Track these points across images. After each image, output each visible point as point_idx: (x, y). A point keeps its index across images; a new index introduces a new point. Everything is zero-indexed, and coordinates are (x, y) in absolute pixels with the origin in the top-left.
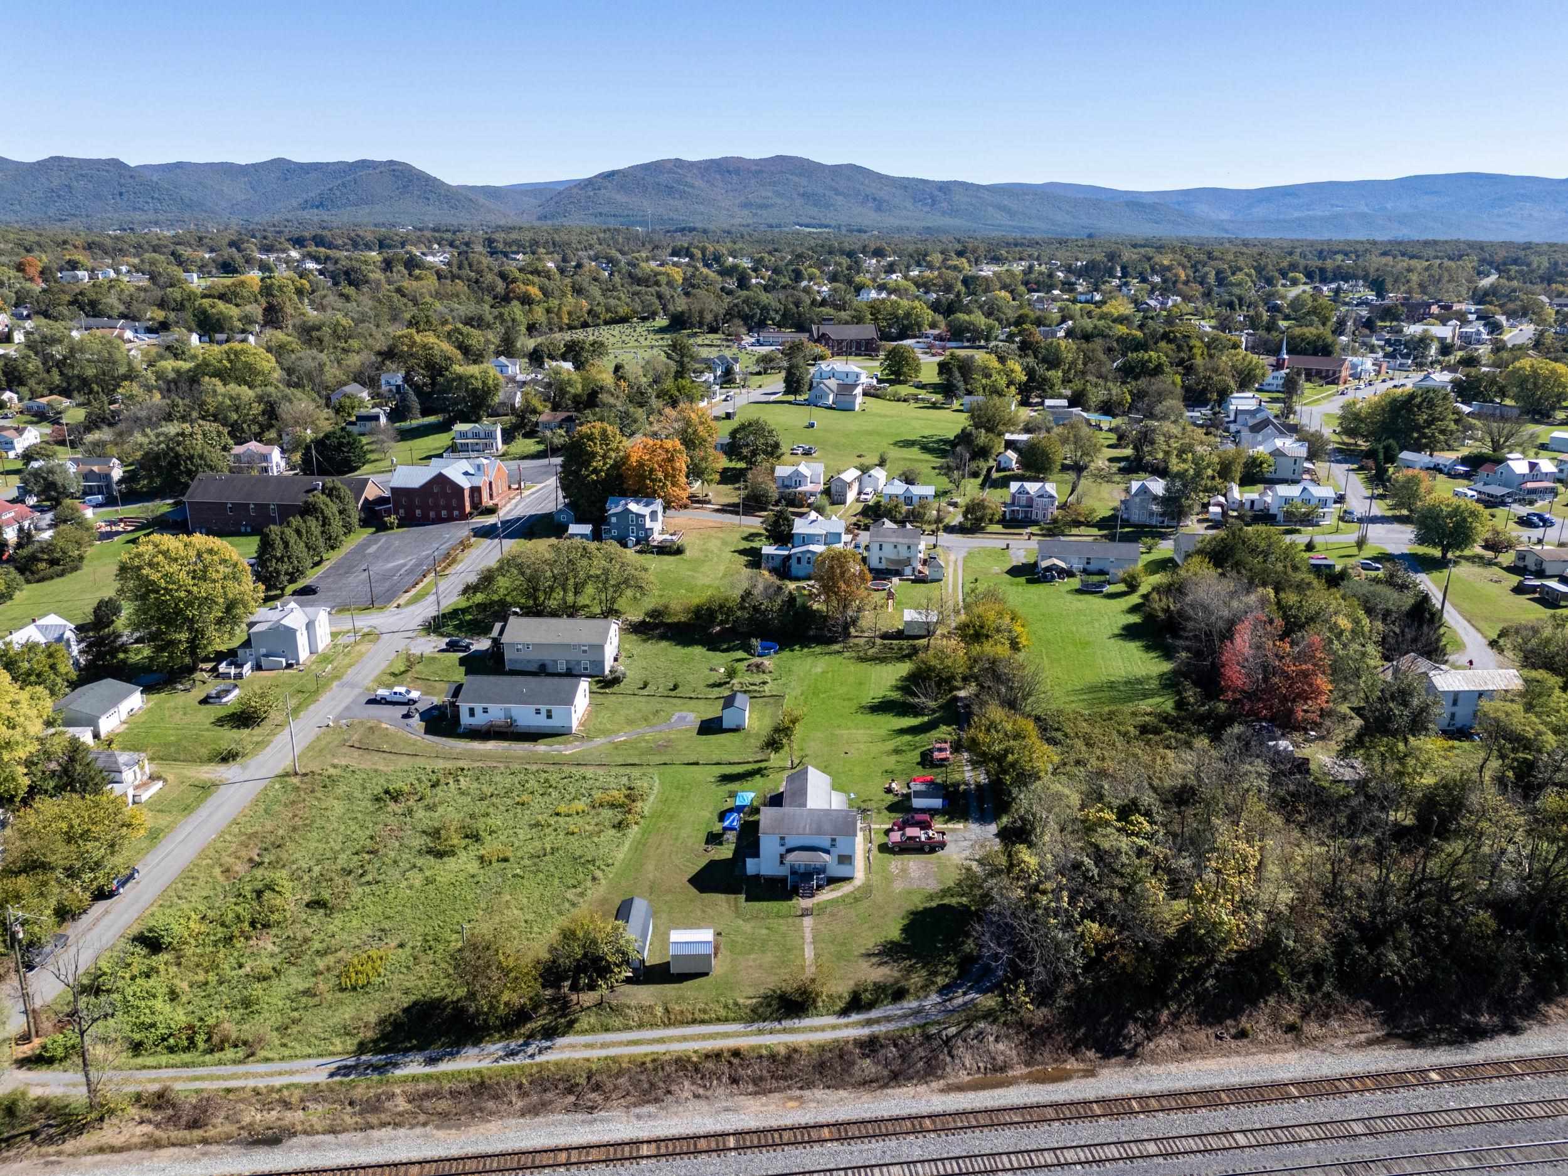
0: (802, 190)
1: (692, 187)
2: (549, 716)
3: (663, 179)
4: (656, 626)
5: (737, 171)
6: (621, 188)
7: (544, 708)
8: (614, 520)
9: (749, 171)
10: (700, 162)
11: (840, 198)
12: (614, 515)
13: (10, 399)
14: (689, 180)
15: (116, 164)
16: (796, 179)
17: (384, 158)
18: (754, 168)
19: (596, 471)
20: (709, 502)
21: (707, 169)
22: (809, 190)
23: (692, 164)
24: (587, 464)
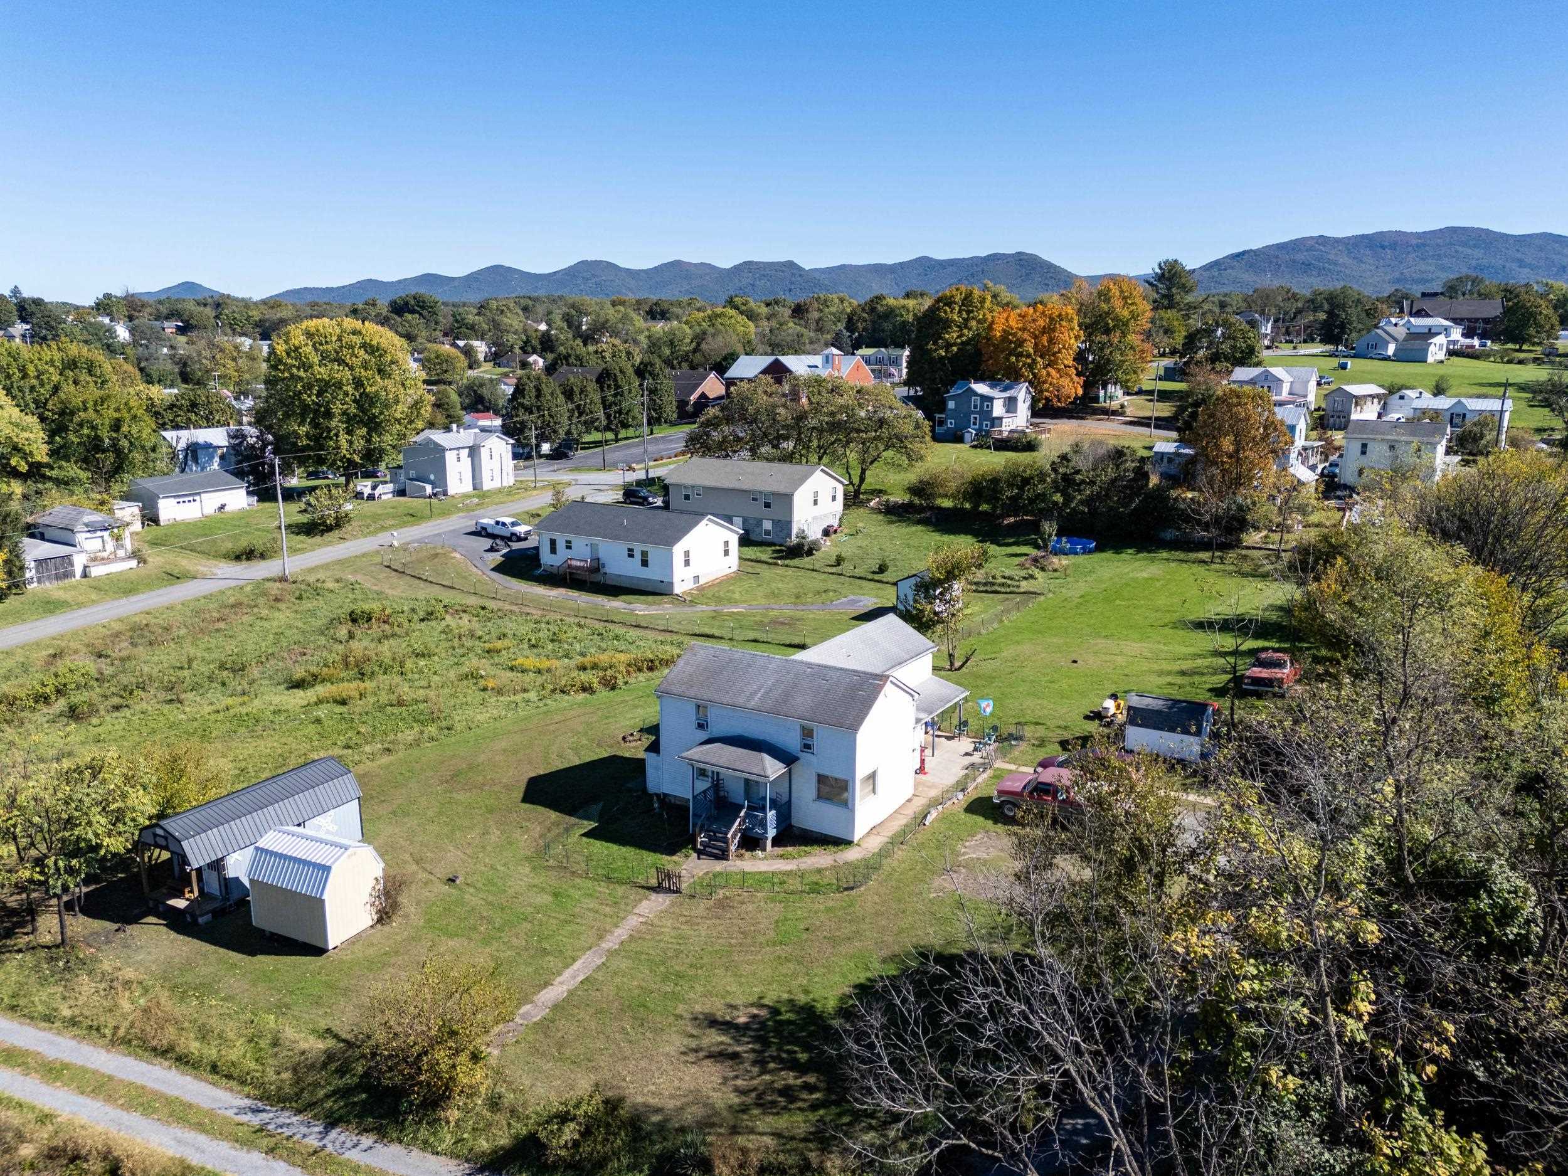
0: (1474, 263)
1: (1336, 264)
2: (645, 563)
3: (1300, 257)
4: (920, 509)
5: (1394, 246)
6: (1251, 266)
7: (638, 550)
8: (951, 405)
9: (1408, 245)
10: (1349, 238)
11: (1527, 270)
12: (953, 398)
13: (535, 362)
14: (1332, 257)
15: (791, 265)
16: (1469, 251)
17: (1013, 251)
18: (1414, 242)
19: (948, 346)
20: (1122, 414)
21: (1355, 245)
22: (1485, 262)
23: (1338, 241)
24: (937, 337)
